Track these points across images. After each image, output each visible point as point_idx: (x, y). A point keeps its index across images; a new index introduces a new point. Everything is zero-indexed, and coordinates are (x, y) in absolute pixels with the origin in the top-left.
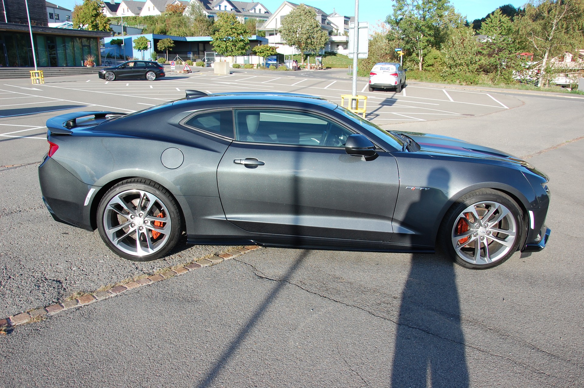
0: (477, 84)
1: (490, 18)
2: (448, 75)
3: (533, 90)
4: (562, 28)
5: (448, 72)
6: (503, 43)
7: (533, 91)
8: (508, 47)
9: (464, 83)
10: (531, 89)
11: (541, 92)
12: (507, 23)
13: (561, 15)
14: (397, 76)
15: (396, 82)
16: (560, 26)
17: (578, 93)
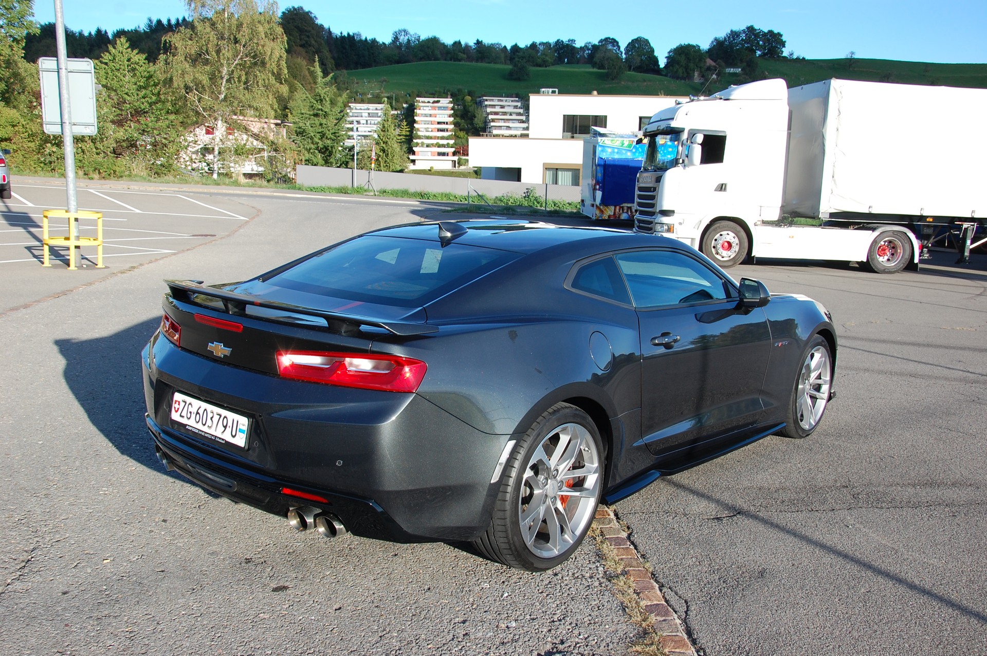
0: (122, 177)
1: (110, 53)
2: (58, 159)
3: (227, 185)
4: (239, 81)
5: (55, 155)
6: (143, 100)
7: (229, 187)
8: (152, 109)
9: (96, 176)
10: (225, 184)
11: (243, 188)
12: (143, 65)
13: (235, 61)
14: (3, 165)
15: (4, 176)
16: (237, 78)
17: (299, 189)
